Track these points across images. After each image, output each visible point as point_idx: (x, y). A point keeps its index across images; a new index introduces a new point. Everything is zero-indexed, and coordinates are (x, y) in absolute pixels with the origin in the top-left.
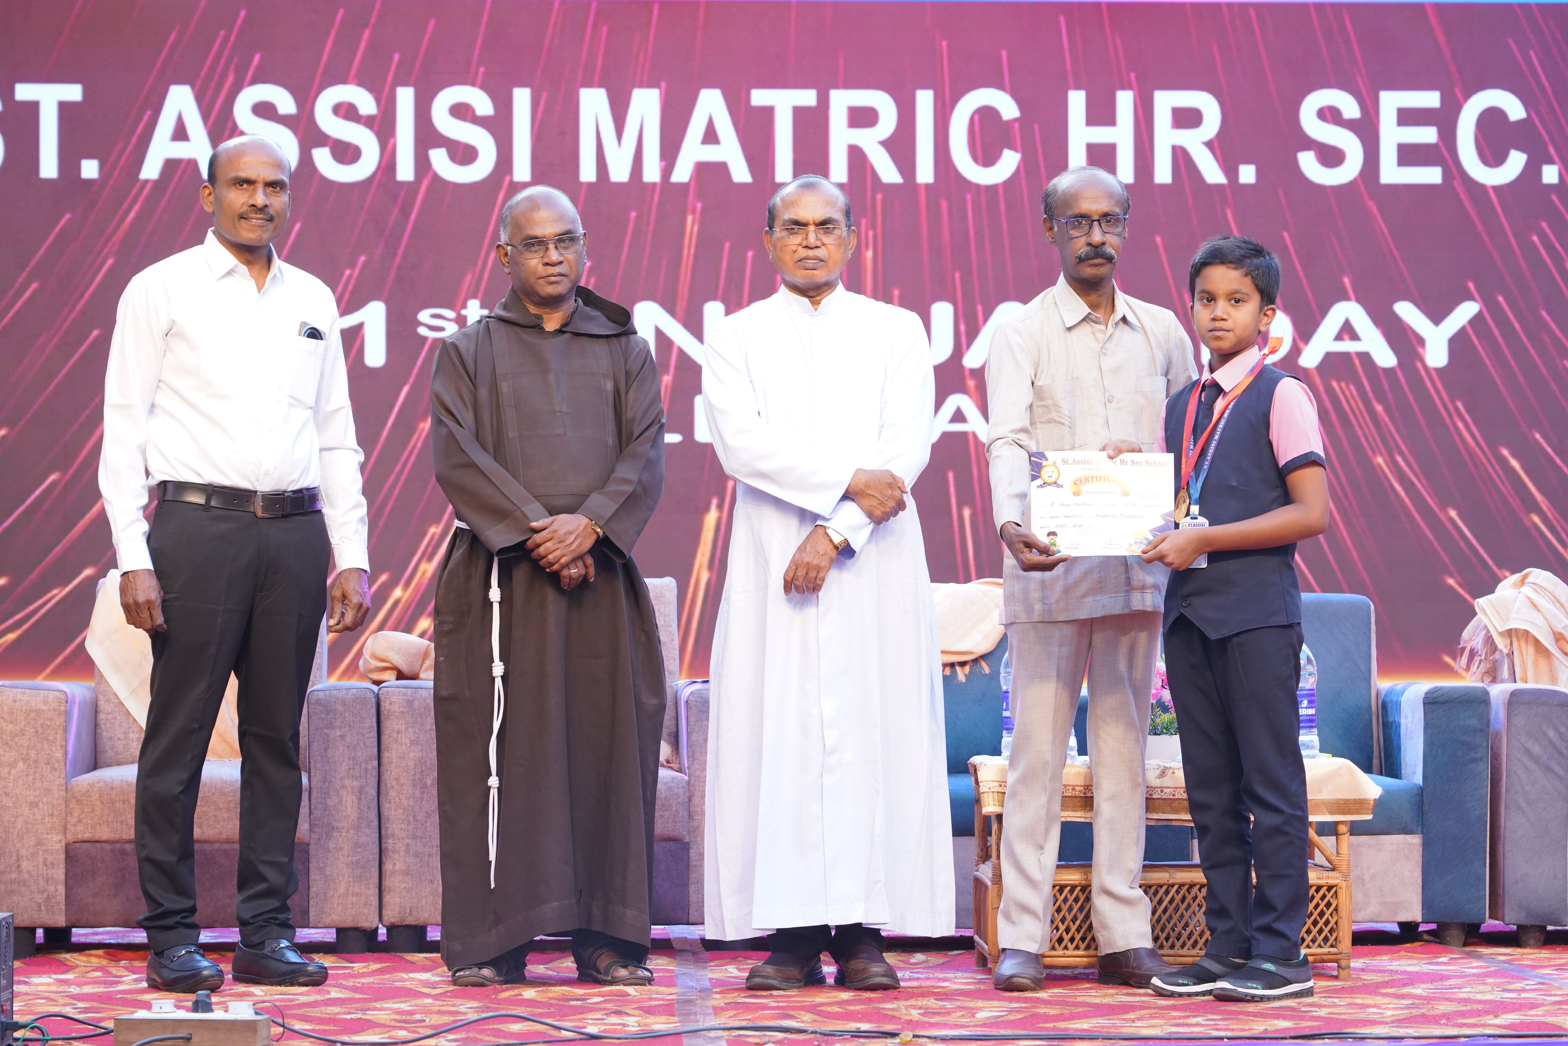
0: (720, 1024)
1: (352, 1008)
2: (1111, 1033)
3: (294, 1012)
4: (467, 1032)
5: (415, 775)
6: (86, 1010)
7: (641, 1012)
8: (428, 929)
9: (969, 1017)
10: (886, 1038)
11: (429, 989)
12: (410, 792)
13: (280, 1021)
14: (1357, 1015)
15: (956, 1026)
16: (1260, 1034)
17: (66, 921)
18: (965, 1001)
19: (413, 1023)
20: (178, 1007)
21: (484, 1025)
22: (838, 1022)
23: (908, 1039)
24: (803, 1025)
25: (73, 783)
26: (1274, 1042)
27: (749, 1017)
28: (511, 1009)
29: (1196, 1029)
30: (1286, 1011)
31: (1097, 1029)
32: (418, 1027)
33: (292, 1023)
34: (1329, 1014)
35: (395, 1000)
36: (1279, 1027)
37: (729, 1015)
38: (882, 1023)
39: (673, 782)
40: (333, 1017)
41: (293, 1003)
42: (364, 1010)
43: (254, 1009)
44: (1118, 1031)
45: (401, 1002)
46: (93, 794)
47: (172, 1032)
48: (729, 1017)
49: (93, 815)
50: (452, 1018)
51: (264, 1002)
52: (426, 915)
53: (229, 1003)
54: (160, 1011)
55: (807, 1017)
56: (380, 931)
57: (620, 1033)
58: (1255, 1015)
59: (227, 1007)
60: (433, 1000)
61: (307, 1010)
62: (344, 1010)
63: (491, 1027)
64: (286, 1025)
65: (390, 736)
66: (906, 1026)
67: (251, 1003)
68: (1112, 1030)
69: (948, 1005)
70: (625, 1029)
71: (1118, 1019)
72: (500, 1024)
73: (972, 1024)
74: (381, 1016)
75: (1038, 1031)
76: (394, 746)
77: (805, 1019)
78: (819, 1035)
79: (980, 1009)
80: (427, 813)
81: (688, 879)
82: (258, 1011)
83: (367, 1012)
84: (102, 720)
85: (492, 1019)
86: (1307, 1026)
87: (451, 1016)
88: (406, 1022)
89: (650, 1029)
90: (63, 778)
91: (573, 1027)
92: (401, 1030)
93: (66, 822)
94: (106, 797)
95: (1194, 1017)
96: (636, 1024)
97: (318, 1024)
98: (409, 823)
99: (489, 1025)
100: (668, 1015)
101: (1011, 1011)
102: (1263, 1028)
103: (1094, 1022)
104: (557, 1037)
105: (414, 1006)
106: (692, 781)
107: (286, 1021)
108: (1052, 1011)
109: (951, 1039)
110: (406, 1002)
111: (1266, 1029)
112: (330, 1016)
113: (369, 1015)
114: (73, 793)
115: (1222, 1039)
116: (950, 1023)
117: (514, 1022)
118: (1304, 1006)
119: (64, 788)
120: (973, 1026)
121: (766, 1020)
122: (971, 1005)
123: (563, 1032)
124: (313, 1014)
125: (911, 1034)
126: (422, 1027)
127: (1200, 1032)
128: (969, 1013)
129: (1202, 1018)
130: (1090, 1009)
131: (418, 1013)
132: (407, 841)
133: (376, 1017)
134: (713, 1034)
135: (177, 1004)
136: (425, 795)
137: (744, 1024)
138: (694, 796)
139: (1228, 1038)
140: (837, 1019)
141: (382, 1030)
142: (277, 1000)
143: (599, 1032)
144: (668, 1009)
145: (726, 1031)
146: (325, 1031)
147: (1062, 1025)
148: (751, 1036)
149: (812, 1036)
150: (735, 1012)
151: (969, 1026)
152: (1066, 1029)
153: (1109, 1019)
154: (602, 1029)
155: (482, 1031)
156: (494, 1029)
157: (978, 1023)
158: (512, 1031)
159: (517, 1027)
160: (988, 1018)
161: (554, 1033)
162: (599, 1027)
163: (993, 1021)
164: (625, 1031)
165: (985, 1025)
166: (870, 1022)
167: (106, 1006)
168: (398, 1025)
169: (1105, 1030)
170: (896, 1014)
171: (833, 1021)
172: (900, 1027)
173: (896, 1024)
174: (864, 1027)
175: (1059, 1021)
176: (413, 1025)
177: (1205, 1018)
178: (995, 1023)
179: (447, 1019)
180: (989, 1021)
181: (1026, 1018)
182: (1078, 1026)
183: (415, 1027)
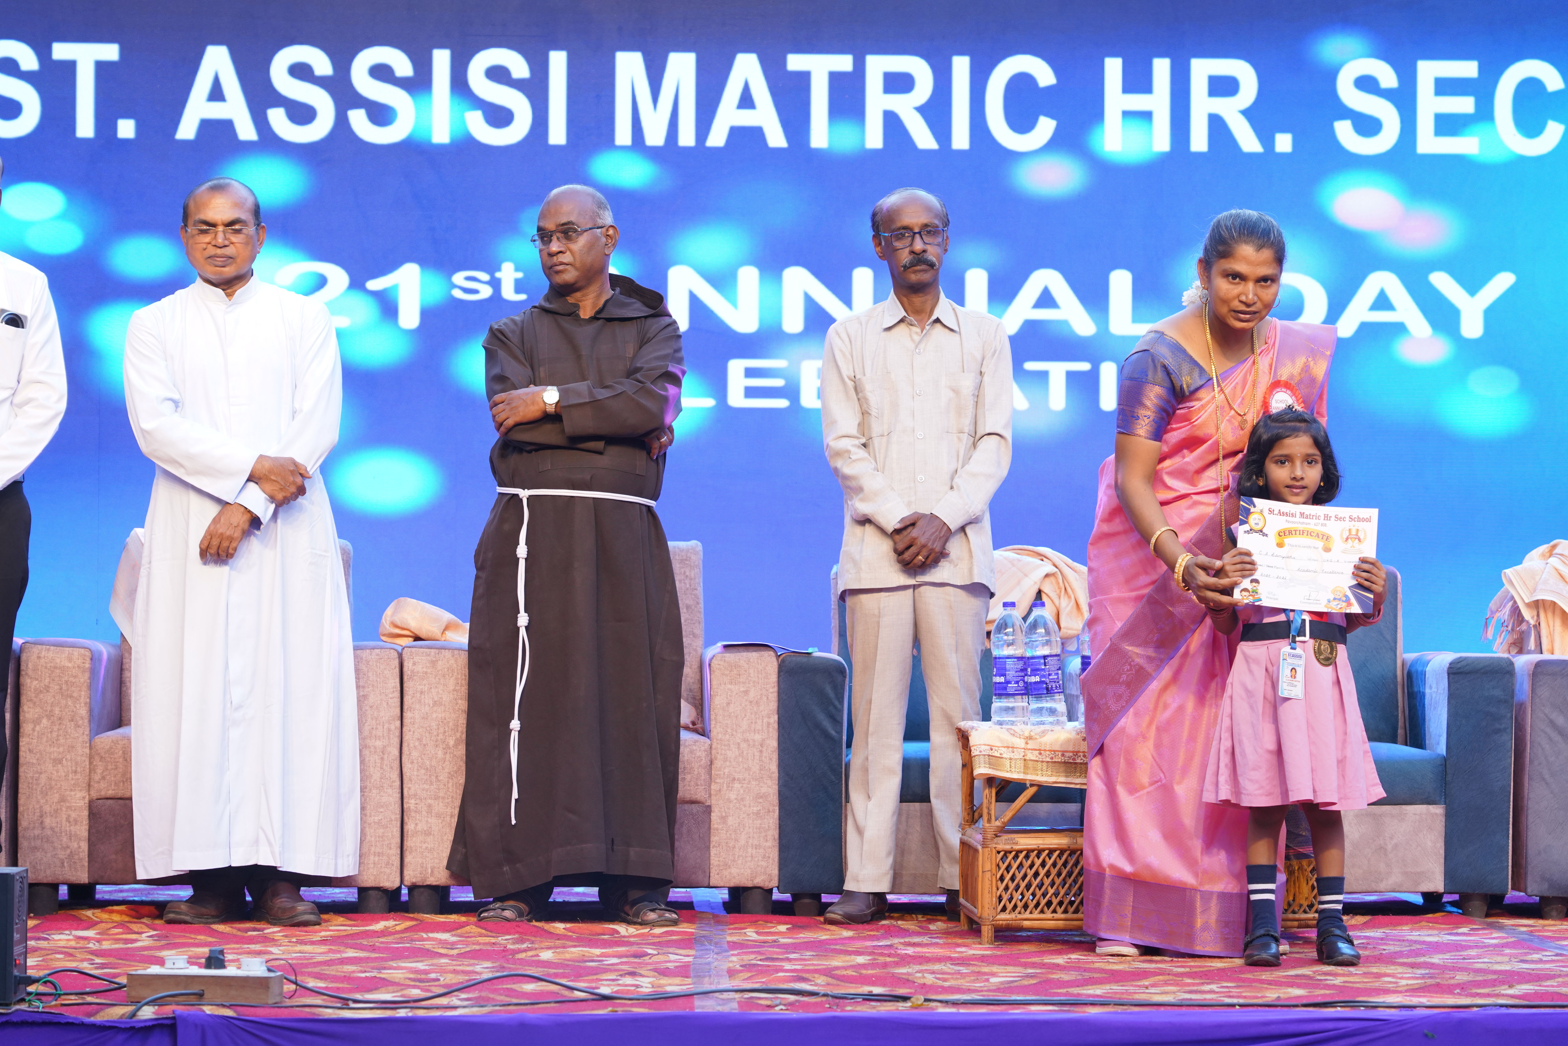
0: (733, 986)
1: (367, 967)
2: (1123, 999)
3: (310, 970)
4: (481, 991)
5: (438, 735)
6: (103, 966)
7: (656, 974)
8: (451, 890)
9: (983, 982)
10: (898, 1001)
11: (447, 949)
12: (433, 752)
13: (293, 978)
14: (1372, 984)
15: (969, 991)
16: (1273, 1001)
17: (90, 878)
18: (980, 966)
19: (428, 982)
20: (192, 964)
21: (497, 985)
22: (851, 985)
23: (920, 1003)
24: (816, 988)
25: (97, 741)
26: (1286, 1009)
27: (764, 980)
28: (526, 970)
29: (1209, 996)
30: (1301, 979)
31: (1110, 995)
32: (432, 986)
33: (307, 981)
34: (1343, 982)
35: (411, 960)
36: (1292, 995)
37: (743, 978)
38: (895, 987)
39: (695, 745)
40: (347, 975)
41: (311, 961)
42: (380, 969)
43: (267, 966)
44: (1130, 997)
45: (418, 962)
46: (116, 751)
47: (187, 989)
48: (744, 980)
49: (114, 771)
50: (467, 978)
51: (278, 959)
53: (242, 959)
54: (174, 967)
55: (821, 980)
56: (402, 892)
57: (633, 994)
58: (1270, 983)
59: (240, 964)
60: (450, 960)
61: (323, 968)
62: (360, 968)
63: (505, 986)
64: (299, 983)
65: (413, 697)
66: (919, 990)
67: (264, 959)
68: (1125, 996)
69: (964, 970)
70: (639, 990)
71: (1132, 985)
72: (514, 983)
73: (986, 989)
74: (396, 975)
75: (1050, 996)
76: (417, 707)
77: (819, 981)
78: (830, 998)
79: (994, 974)
80: (446, 772)
81: (710, 842)
82: (271, 968)
83: (383, 971)
85: (505, 979)
86: (1320, 994)
87: (466, 976)
88: (420, 980)
89: (663, 990)
90: (88, 735)
91: (586, 987)
92: (414, 988)
93: (90, 779)
95: (1208, 984)
96: (650, 986)
97: (334, 982)
98: (431, 783)
99: (503, 984)
100: (682, 977)
101: (1025, 976)
102: (1275, 996)
103: (1108, 987)
104: (571, 997)
105: (429, 965)
106: (715, 744)
107: (300, 978)
108: (1065, 977)
109: (963, 1003)
110: (422, 961)
111: (1279, 997)
112: (345, 974)
113: (384, 973)
114: (97, 751)
115: (1233, 1006)
116: (964, 987)
117: (528, 982)
118: (1318, 974)
119: (88, 745)
120: (986, 991)
121: (780, 983)
122: (986, 970)
123: (576, 992)
124: (328, 972)
125: (922, 998)
126: (436, 986)
127: (1212, 999)
128: (983, 978)
129: (1216, 985)
130: (1104, 975)
131: (433, 973)
132: (429, 801)
133: (391, 975)
134: (725, 995)
135: (191, 960)
136: (448, 756)
137: (757, 986)
138: (716, 759)
139: (1240, 1006)
140: (851, 983)
141: (395, 988)
142: (292, 959)
143: (612, 993)
144: (683, 971)
145: (739, 993)
146: (339, 989)
147: (1075, 990)
148: (763, 998)
149: (824, 999)
150: (749, 974)
151: (982, 991)
152: (1079, 995)
153: (1122, 986)
154: (615, 990)
155: (495, 991)
156: (507, 988)
157: (991, 988)
158: (525, 990)
159: (530, 987)
160: (1002, 983)
161: (567, 993)
162: (612, 987)
163: (1006, 986)
164: (638, 992)
165: (998, 990)
166: (884, 985)
167: (124, 962)
168: (413, 983)
169: (1118, 996)
170: (910, 978)
171: (847, 984)
172: (912, 991)
173: (910, 988)
174: (877, 990)
175: (1072, 987)
176: (427, 984)
177: (1219, 985)
178: (1009, 988)
179: (461, 978)
180: (1002, 986)
181: (1039, 983)
182: (1091, 992)
183: (429, 986)
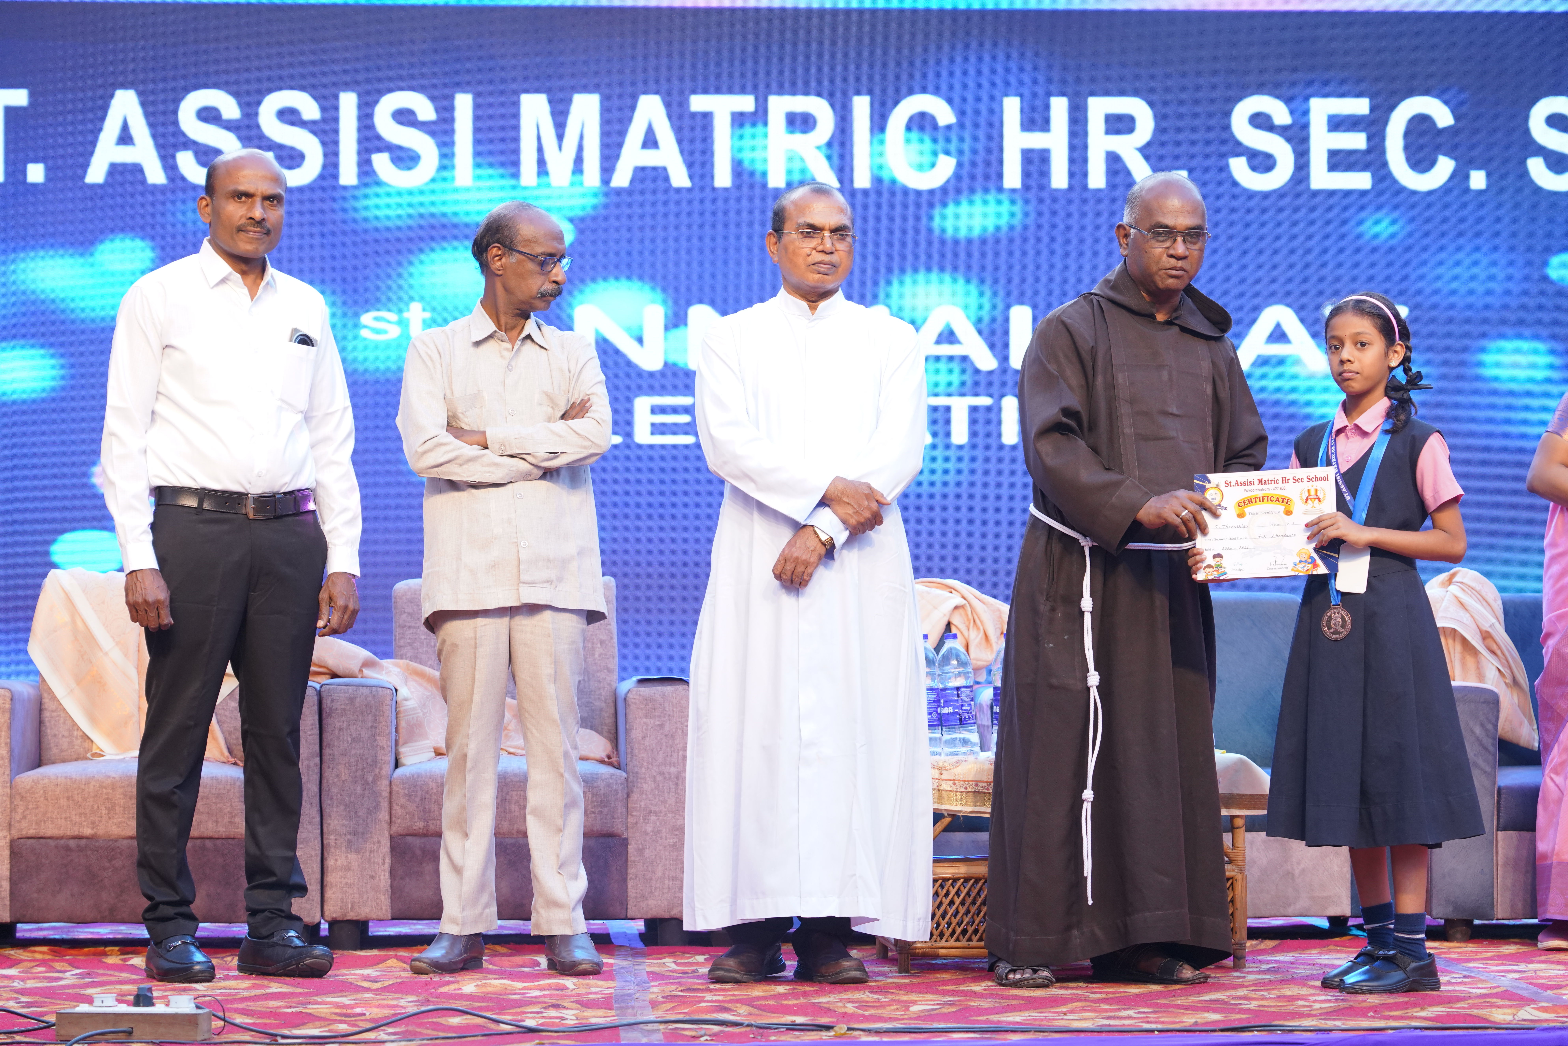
0: (656, 1017)
1: (293, 1002)
2: (1043, 1025)
3: (235, 1006)
4: (407, 1025)
5: (357, 771)
6: (29, 1005)
7: (579, 1006)
8: (370, 924)
9: (904, 1011)
10: (821, 1031)
11: (370, 983)
12: (352, 788)
13: (221, 1014)
14: (1285, 1008)
15: (890, 1019)
16: (1190, 1026)
17: (11, 916)
18: (899, 994)
19: (354, 1017)
20: (120, 1001)
21: (423, 1019)
22: (773, 1015)
23: (843, 1032)
24: (739, 1018)
25: (17, 780)
26: (1204, 1034)
27: (686, 1011)
28: (450, 1003)
29: (1127, 1022)
30: (1216, 1004)
31: (1030, 1022)
32: (358, 1020)
33: (233, 1017)
34: (1259, 1006)
35: (336, 994)
36: (1209, 1020)
37: (666, 1008)
38: (817, 1017)
39: (612, 779)
40: (273, 1010)
41: (235, 997)
42: (305, 1004)
43: (195, 1003)
44: (1050, 1024)
45: (342, 996)
46: (38, 791)
47: (114, 1026)
48: (666, 1011)
49: (37, 811)
50: (392, 1012)
51: (205, 996)
52: (367, 910)
53: (169, 997)
54: (102, 1005)
55: (744, 1010)
56: (322, 927)
57: (558, 1026)
58: (1186, 1008)
59: (169, 1002)
60: (374, 994)
61: (249, 1004)
62: (285, 1004)
63: (430, 1020)
64: (227, 1019)
65: (332, 734)
66: (841, 1019)
67: (192, 997)
68: (1044, 1023)
69: (884, 998)
70: (563, 1022)
71: (1050, 1012)
72: (439, 1017)
73: (906, 1017)
74: (321, 1010)
75: (971, 1024)
76: (336, 743)
77: (741, 1012)
78: (754, 1028)
79: (914, 1003)
80: (368, 809)
81: (627, 874)
82: (199, 1005)
83: (308, 1006)
84: (47, 717)
85: (431, 1013)
86: (1237, 1018)
87: (391, 1010)
88: (346, 1015)
89: (588, 1022)
90: (8, 775)
91: (511, 1020)
92: (341, 1023)
93: (11, 819)
94: (50, 793)
95: (1125, 1009)
96: (574, 1018)
97: (260, 1018)
98: (351, 819)
99: (428, 1018)
100: (605, 1009)
101: (944, 1004)
102: (1192, 1021)
103: (1027, 1015)
104: (496, 1030)
105: (355, 1000)
106: (631, 777)
107: (227, 1014)
108: (984, 1004)
109: (885, 1032)
110: (346, 996)
111: (1196, 1022)
112: (271, 1010)
113: (309, 1008)
114: (18, 790)
115: (1152, 1031)
116: (884, 1015)
117: (453, 1016)
118: (1234, 999)
119: (9, 785)
120: (907, 1019)
121: (703, 1013)
122: (905, 999)
123: (502, 1025)
124: (254, 1008)
125: (845, 1027)
126: (362, 1020)
127: (1131, 1025)
128: (903, 1006)
129: (1133, 1011)
130: (1023, 1002)
131: (358, 1007)
132: (349, 837)
133: (317, 1010)
134: (650, 1027)
135: (119, 998)
136: (367, 792)
137: (681, 1017)
138: (632, 792)
139: (1159, 1031)
140: (773, 1012)
141: (322, 1023)
142: (217, 995)
143: (538, 1025)
144: (606, 1003)
145: (663, 1024)
146: (266, 1024)
147: (995, 1018)
148: (687, 1029)
149: (748, 1029)
150: (672, 1005)
151: (903, 1019)
152: (999, 1022)
153: (1041, 1012)
154: (540, 1022)
155: (421, 1025)
156: (433, 1022)
157: (912, 1016)
158: (451, 1024)
159: (455, 1021)
160: (922, 1011)
161: (492, 1026)
162: (537, 1020)
163: (927, 1014)
164: (563, 1024)
165: (918, 1018)
166: (805, 1015)
167: (49, 1000)
168: (339, 1018)
169: (1038, 1023)
170: (831, 1007)
171: (769, 1014)
172: (835, 1020)
173: (831, 1017)
174: (800, 1020)
175: (992, 1014)
176: (353, 1019)
177: (1136, 1011)
178: (929, 1016)
179: (387, 1012)
180: (923, 1014)
181: (959, 1011)
182: (1010, 1019)
183: (356, 1020)
